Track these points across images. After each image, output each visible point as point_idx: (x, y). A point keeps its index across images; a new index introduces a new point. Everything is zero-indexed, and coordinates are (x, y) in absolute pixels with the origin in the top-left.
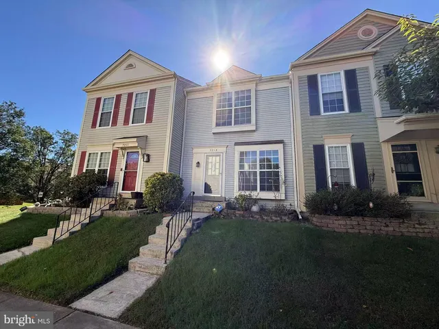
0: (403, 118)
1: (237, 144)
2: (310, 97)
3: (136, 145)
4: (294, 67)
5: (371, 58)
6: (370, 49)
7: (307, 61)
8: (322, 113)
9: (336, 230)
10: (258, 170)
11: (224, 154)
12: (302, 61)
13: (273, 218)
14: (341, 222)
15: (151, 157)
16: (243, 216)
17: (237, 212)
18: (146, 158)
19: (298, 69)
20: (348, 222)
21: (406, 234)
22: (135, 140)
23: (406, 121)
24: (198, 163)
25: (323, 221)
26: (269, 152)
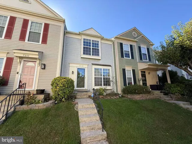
0: (149, 64)
1: (93, 64)
2: (121, 51)
3: (38, 57)
4: (116, 38)
5: (135, 43)
6: (135, 40)
7: (120, 37)
8: (125, 58)
9: (137, 99)
10: (103, 77)
11: (87, 68)
12: (118, 37)
13: (114, 97)
14: (138, 96)
15: (46, 66)
16: (103, 98)
17: (100, 96)
18: (43, 67)
19: (118, 39)
20: (140, 96)
21: (152, 98)
22: (37, 53)
23: (149, 65)
24: (73, 72)
25: (133, 97)
26: (106, 69)
